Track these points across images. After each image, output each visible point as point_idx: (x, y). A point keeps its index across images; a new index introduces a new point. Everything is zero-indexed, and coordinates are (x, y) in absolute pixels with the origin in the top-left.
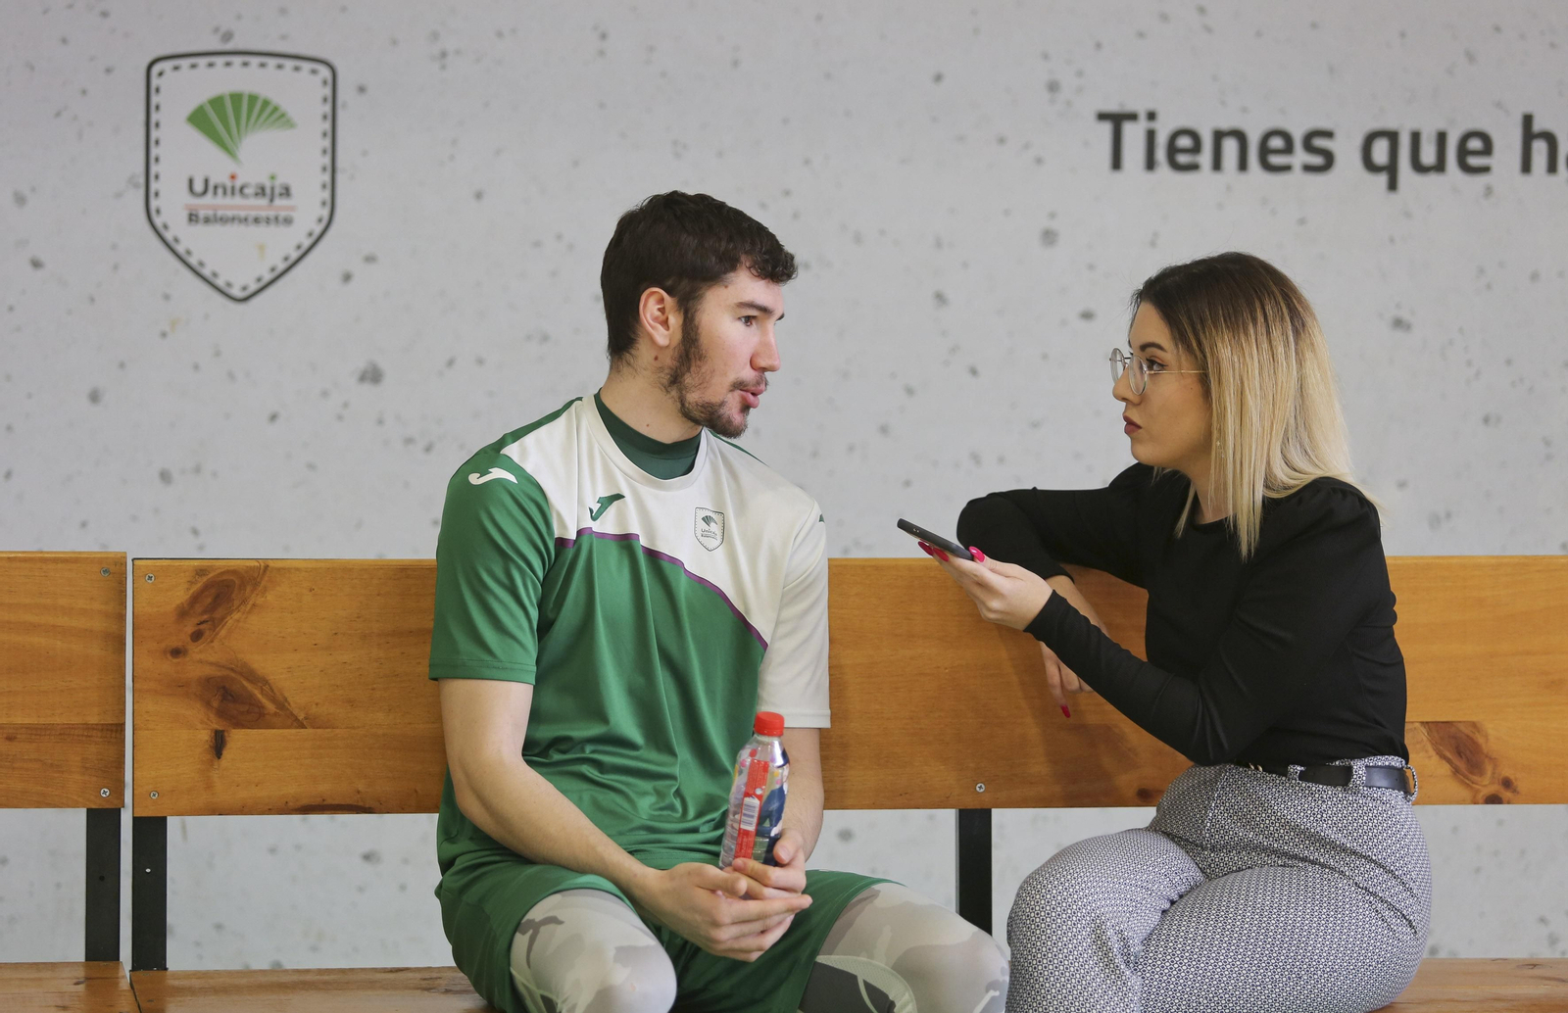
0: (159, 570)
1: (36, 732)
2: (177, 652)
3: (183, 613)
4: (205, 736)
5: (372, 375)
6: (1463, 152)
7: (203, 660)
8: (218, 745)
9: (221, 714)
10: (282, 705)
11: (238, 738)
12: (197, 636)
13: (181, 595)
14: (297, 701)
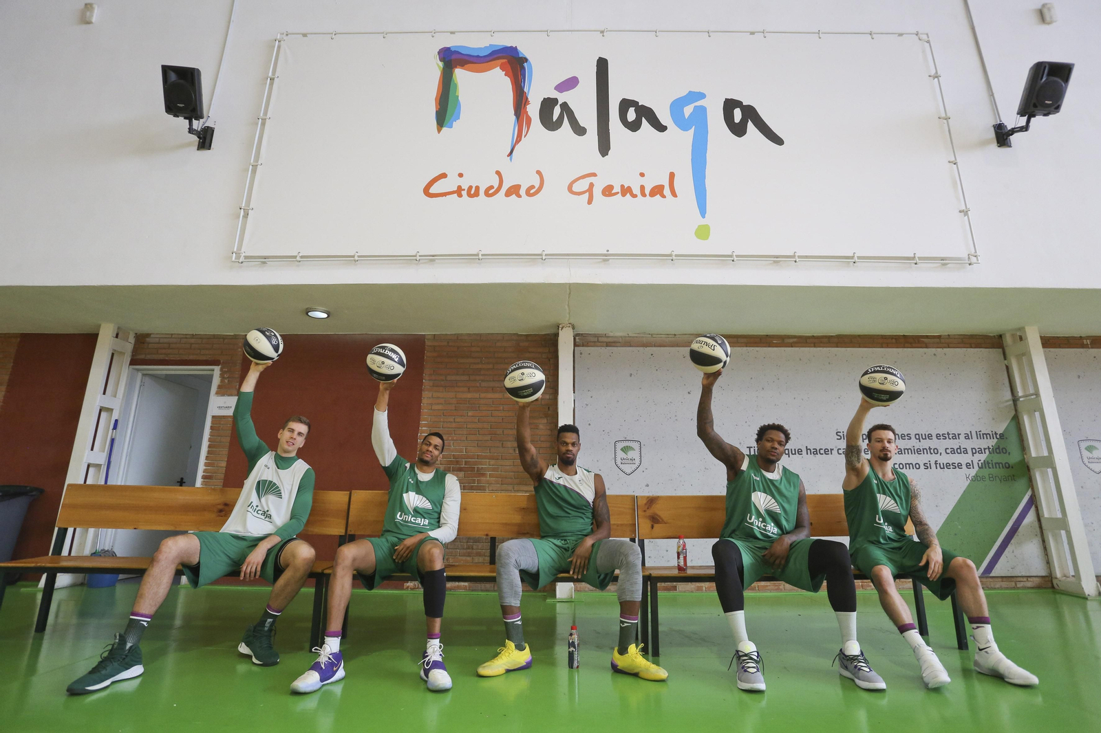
0: (642, 497)
1: (622, 525)
2: (645, 511)
3: (646, 504)
4: (650, 526)
5: (647, 486)
6: (798, 452)
7: (649, 512)
8: (652, 527)
9: (653, 522)
10: (663, 520)
11: (656, 526)
12: (648, 508)
13: (645, 502)
14: (665, 519)
